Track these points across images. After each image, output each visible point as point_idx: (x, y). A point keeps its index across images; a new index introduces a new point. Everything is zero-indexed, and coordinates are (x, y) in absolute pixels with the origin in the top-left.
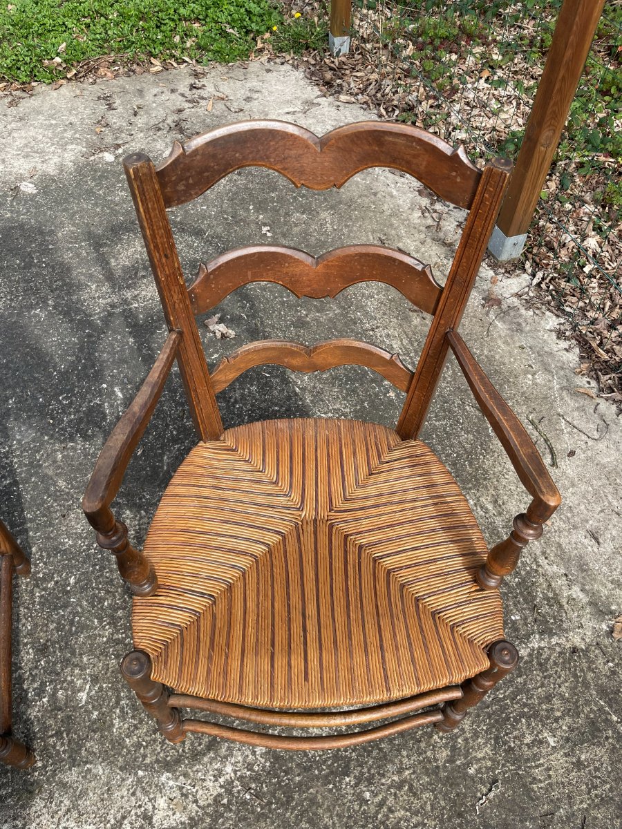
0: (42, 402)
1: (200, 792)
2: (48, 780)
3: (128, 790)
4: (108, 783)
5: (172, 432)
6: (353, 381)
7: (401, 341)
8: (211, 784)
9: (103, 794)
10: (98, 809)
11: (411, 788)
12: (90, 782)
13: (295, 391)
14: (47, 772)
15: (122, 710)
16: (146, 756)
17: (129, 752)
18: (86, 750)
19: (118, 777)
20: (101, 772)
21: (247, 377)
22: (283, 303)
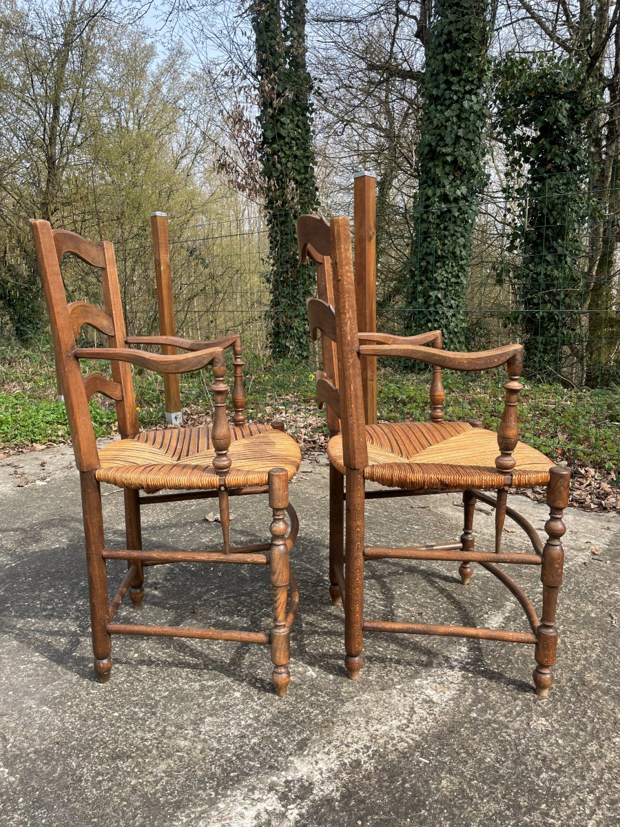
1: (449, 678)
2: (332, 716)
3: (399, 696)
4: (380, 699)
8: (452, 673)
9: (383, 705)
10: (389, 712)
11: (571, 632)
12: (366, 704)
14: (327, 713)
16: (392, 679)
18: (345, 693)
19: (384, 694)
20: (369, 697)
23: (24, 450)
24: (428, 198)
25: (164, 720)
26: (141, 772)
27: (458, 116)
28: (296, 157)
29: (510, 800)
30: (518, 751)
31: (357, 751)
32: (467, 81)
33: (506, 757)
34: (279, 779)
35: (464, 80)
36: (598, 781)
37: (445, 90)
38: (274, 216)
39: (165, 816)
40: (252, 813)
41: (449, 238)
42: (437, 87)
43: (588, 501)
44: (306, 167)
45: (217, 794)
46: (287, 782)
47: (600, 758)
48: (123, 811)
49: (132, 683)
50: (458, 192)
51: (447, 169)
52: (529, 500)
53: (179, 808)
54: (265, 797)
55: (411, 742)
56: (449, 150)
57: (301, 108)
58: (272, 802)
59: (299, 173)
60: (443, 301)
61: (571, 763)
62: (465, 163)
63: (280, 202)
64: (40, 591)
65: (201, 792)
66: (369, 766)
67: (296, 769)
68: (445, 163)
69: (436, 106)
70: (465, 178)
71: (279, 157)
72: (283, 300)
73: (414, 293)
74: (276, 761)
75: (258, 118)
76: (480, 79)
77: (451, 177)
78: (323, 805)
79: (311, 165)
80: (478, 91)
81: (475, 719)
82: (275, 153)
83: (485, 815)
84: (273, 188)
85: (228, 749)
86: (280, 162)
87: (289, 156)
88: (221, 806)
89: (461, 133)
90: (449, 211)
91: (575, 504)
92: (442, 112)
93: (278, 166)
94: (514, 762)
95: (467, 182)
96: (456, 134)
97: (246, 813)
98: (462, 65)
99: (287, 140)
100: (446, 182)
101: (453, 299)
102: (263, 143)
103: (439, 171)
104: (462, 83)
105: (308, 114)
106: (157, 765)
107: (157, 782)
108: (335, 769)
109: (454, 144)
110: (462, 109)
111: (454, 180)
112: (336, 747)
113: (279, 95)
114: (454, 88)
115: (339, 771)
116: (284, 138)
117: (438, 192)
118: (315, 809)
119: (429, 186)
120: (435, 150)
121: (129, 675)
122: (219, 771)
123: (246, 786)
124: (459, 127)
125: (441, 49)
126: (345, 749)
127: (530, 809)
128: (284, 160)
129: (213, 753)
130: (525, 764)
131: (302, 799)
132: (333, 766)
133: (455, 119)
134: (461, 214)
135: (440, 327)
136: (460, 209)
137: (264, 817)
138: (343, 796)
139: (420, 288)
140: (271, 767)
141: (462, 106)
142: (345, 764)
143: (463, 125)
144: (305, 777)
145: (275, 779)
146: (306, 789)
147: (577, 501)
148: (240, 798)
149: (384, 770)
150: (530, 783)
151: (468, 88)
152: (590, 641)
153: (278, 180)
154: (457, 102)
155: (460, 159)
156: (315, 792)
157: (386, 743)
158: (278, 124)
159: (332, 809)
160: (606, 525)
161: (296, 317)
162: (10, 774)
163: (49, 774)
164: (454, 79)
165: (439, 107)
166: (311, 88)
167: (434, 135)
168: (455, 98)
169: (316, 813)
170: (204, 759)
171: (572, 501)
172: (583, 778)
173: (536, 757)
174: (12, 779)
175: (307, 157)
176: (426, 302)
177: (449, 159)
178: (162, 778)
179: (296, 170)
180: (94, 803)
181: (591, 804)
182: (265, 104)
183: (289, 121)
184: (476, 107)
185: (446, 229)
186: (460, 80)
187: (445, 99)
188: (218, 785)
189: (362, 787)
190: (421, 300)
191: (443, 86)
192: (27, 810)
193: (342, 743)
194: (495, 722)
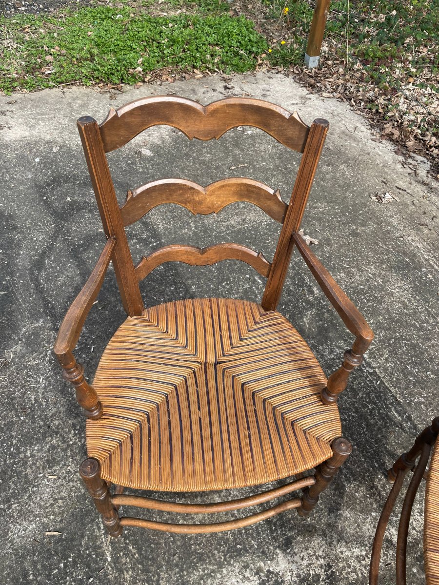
0: (212, 288)
1: (414, 523)
2: (317, 523)
3: (370, 525)
4: (356, 522)
5: (302, 304)
6: (403, 269)
7: (422, 243)
8: (419, 517)
9: (356, 529)
10: (357, 538)
12: (345, 521)
13: (369, 276)
14: (315, 518)
15: (345, 476)
16: (372, 503)
17: (361, 502)
18: (334, 502)
19: (361, 517)
20: (349, 515)
21: (335, 268)
22: (339, 222)
23: (187, 76)
31: (322, 567)
34: (264, 567)
39: (191, 564)
45: (225, 560)
46: (269, 572)
53: (200, 560)
54: (252, 578)
55: (360, 575)
64: (166, 286)
65: (216, 552)
67: (278, 562)
74: (268, 548)
88: (224, 571)
108: (302, 576)
112: (309, 555)
115: (304, 580)
122: (231, 539)
123: (243, 562)
126: (315, 561)
132: (301, 572)
142: (310, 575)
144: (281, 574)
145: (262, 564)
148: (237, 571)
157: (344, 568)
188: (228, 552)
193: (315, 553)
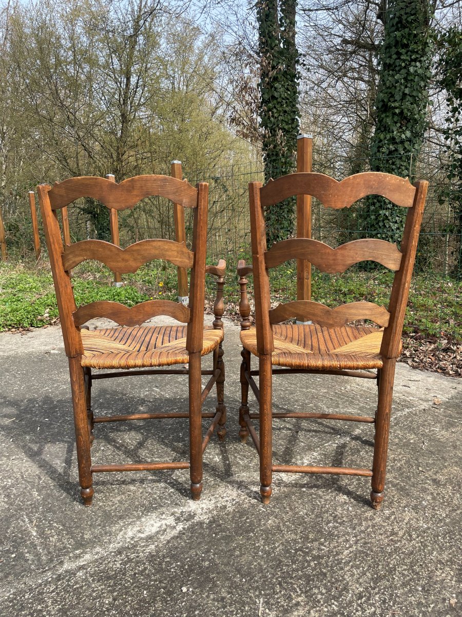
24: (381, 141)
25: (126, 476)
26: (106, 500)
27: (405, 79)
28: (285, 112)
29: (304, 534)
30: (321, 510)
31: (227, 501)
32: (413, 52)
33: (313, 513)
34: (178, 510)
35: (411, 52)
36: (363, 532)
37: (396, 59)
38: (268, 155)
39: (112, 522)
40: (159, 524)
41: (396, 171)
42: (390, 57)
43: (449, 368)
44: (293, 119)
45: (143, 514)
46: (182, 512)
47: (370, 520)
48: (91, 517)
49: (114, 456)
50: (403, 136)
51: (396, 119)
52: (408, 366)
53: (121, 518)
54: (167, 518)
56: (397, 104)
57: (291, 76)
58: (171, 521)
59: (287, 123)
60: (390, 218)
61: (351, 521)
62: (409, 114)
63: (272, 146)
65: (134, 512)
66: (231, 509)
67: (189, 506)
68: (394, 114)
69: (389, 71)
70: (409, 125)
71: (273, 113)
72: (273, 217)
73: (368, 211)
74: (180, 501)
75: (259, 85)
76: (423, 50)
77: (399, 125)
78: (196, 525)
79: (297, 117)
80: (422, 59)
81: (304, 492)
82: (270, 110)
83: (286, 540)
84: (267, 136)
85: (156, 493)
86: (273, 116)
87: (280, 111)
88: (143, 520)
89: (407, 91)
90: (396, 150)
91: (439, 370)
92: (393, 76)
93: (272, 119)
94: (317, 516)
95: (412, 128)
96: (403, 92)
97: (155, 524)
98: (409, 40)
99: (279, 100)
100: (395, 129)
101: (397, 216)
102: (262, 103)
103: (389, 121)
104: (409, 53)
105: (296, 80)
106: (116, 497)
107: (113, 505)
108: (211, 508)
109: (402, 100)
110: (408, 73)
111: (401, 127)
112: (216, 498)
113: (273, 68)
114: (402, 57)
115: (213, 510)
116: (277, 99)
117: (388, 137)
118: (193, 526)
119: (382, 132)
120: (387, 105)
121: (114, 451)
122: (147, 503)
123: (159, 512)
124: (406, 87)
125: (394, 29)
126: (220, 499)
127: (313, 541)
128: (276, 115)
129: (147, 494)
130: (322, 518)
131: (187, 521)
132: (210, 507)
133: (403, 81)
134: (406, 152)
135: (387, 237)
136: (405, 149)
137: (164, 527)
138: (210, 522)
139: (372, 208)
140: (176, 504)
141: (409, 70)
142: (218, 507)
143: (409, 85)
144: (193, 511)
145: (176, 510)
146: (191, 516)
147: (441, 369)
148: (154, 517)
149: (238, 512)
150: (321, 527)
151: (413, 57)
152: (400, 457)
153: (271, 130)
154: (405, 67)
155: (405, 111)
156: (195, 518)
158: (273, 89)
159: (202, 527)
160: (455, 385)
161: (282, 228)
162: (38, 495)
163: (59, 497)
164: (403, 51)
165: (391, 72)
166: (298, 62)
167: (386, 93)
168: (403, 65)
169: (192, 528)
170: (141, 497)
171: (438, 368)
172: (354, 529)
173: (331, 515)
174: (39, 498)
175: (294, 112)
176: (376, 219)
177: (397, 111)
178: (116, 504)
179: (285, 121)
180: (77, 512)
181: (351, 542)
182: (264, 75)
183: (280, 86)
184: (420, 71)
185: (393, 163)
186: (408, 51)
187: (396, 66)
188: (145, 510)
189: (223, 519)
190: (373, 217)
191: (394, 56)
192: (43, 512)
193: (220, 496)
194: (315, 494)
